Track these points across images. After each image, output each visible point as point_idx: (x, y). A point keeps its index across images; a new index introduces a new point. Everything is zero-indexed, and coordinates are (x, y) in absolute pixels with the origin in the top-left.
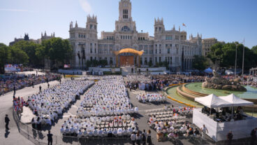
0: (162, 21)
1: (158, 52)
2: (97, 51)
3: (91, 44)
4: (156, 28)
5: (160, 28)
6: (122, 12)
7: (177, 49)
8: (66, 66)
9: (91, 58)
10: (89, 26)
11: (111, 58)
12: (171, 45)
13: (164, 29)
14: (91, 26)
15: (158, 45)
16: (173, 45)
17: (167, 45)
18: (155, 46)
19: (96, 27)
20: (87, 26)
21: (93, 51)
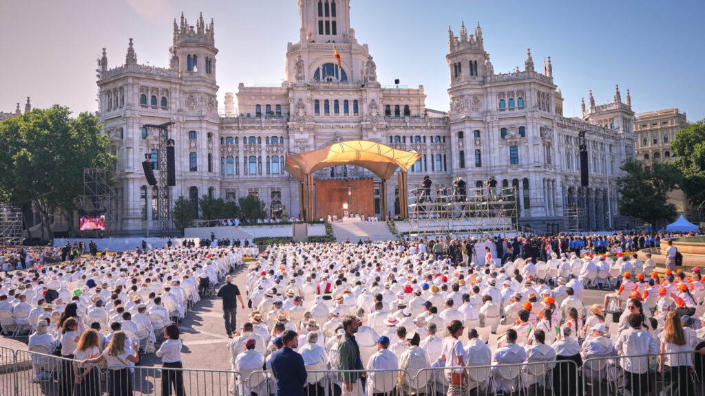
0: (479, 40)
1: (470, 160)
2: (216, 162)
3: (193, 134)
4: (457, 68)
5: (473, 66)
6: (314, 9)
7: (548, 146)
8: (88, 225)
9: (194, 191)
10: (183, 60)
11: (275, 193)
12: (522, 131)
13: (489, 68)
14: (192, 61)
15: (469, 135)
16: (532, 132)
17: (504, 132)
18: (454, 139)
19: (210, 65)
20: (175, 60)
21: (202, 162)
